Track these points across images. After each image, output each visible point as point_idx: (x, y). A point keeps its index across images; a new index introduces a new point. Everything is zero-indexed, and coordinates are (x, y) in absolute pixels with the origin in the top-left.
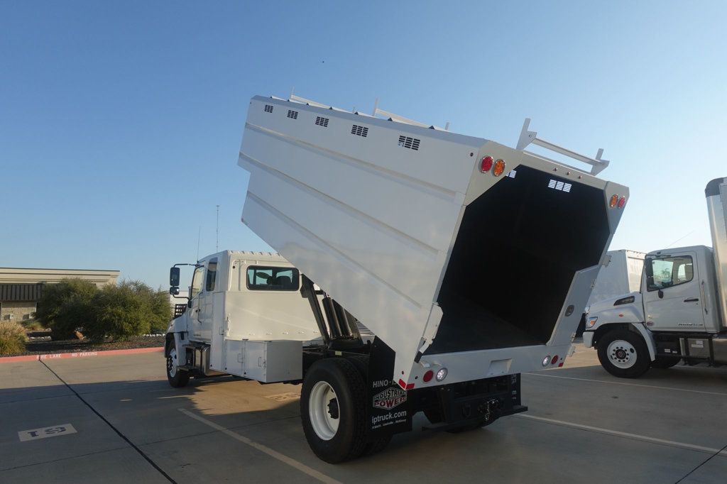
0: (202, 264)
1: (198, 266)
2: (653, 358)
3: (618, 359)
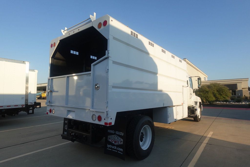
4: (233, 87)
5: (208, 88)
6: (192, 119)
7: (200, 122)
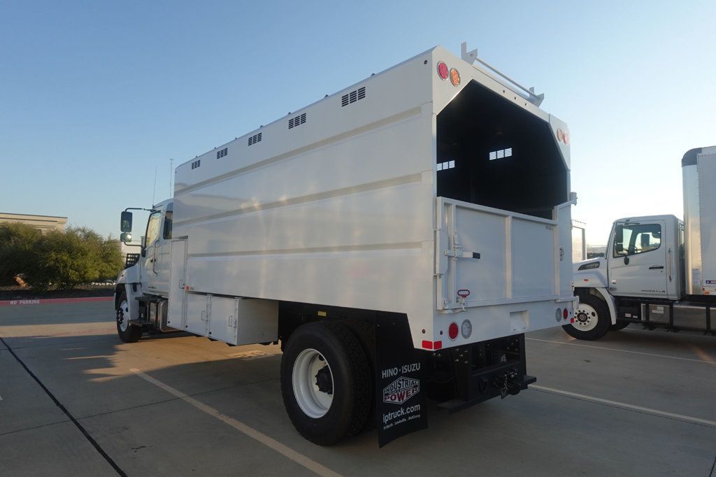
0: (158, 209)
1: (154, 211)
2: (614, 322)
3: (579, 322)
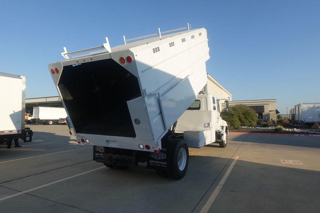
4: (259, 109)
5: (233, 111)
6: (218, 145)
7: (225, 148)
